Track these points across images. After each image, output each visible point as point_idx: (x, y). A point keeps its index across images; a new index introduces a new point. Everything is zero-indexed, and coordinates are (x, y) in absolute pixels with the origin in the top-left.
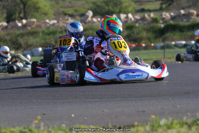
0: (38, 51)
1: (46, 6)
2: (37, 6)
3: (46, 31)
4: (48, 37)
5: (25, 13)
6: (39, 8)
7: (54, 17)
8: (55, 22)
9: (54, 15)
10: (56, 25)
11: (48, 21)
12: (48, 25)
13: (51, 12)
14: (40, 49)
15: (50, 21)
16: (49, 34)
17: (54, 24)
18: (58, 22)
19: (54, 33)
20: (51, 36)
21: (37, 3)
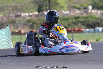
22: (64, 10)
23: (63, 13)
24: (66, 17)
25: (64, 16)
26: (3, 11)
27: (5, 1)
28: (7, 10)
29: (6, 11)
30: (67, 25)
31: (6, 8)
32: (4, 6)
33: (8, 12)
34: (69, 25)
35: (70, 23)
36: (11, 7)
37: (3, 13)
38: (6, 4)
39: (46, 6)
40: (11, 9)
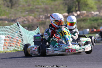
0: (87, 31)
1: (92, 3)
2: (87, 3)
3: (92, 19)
4: (93, 22)
5: (79, 7)
6: (88, 4)
7: (97, 10)
8: (97, 13)
9: (97, 8)
10: (98, 15)
11: (93, 12)
12: (93, 15)
13: (95, 7)
14: (88, 30)
15: (94, 12)
16: (94, 20)
17: (97, 15)
18: (100, 13)
19: (97, 20)
20: (95, 21)
21: (87, 1)
22: (93, 11)
23: (92, 14)
24: (95, 17)
25: (93, 17)
26: (33, 13)
27: (35, 3)
28: (37, 11)
29: (36, 13)
30: (96, 26)
31: (37, 10)
32: (34, 8)
33: (38, 13)
34: (98, 25)
35: (100, 24)
36: (41, 8)
37: (33, 15)
38: (36, 6)
39: (76, 7)
40: (41, 10)
